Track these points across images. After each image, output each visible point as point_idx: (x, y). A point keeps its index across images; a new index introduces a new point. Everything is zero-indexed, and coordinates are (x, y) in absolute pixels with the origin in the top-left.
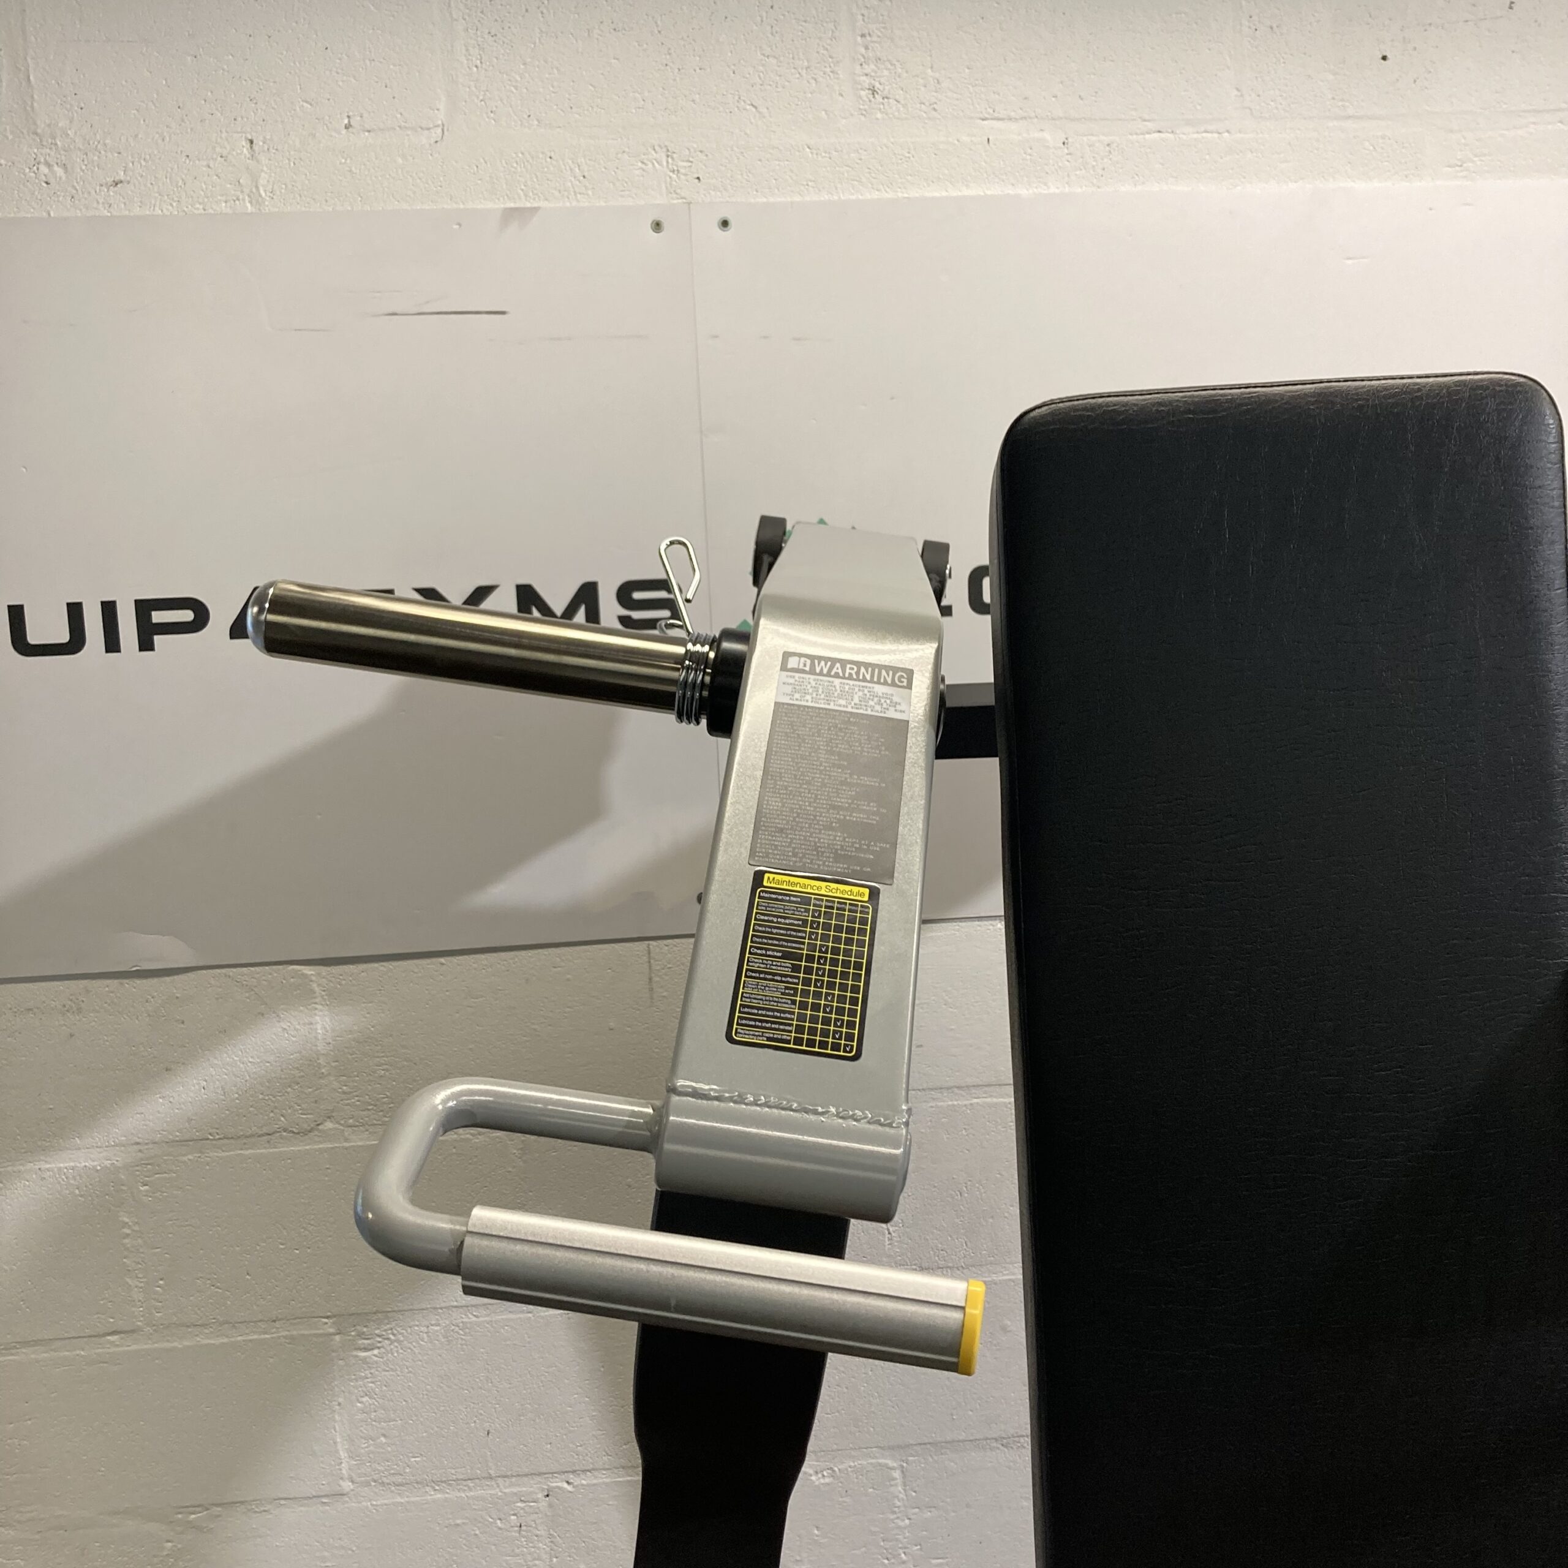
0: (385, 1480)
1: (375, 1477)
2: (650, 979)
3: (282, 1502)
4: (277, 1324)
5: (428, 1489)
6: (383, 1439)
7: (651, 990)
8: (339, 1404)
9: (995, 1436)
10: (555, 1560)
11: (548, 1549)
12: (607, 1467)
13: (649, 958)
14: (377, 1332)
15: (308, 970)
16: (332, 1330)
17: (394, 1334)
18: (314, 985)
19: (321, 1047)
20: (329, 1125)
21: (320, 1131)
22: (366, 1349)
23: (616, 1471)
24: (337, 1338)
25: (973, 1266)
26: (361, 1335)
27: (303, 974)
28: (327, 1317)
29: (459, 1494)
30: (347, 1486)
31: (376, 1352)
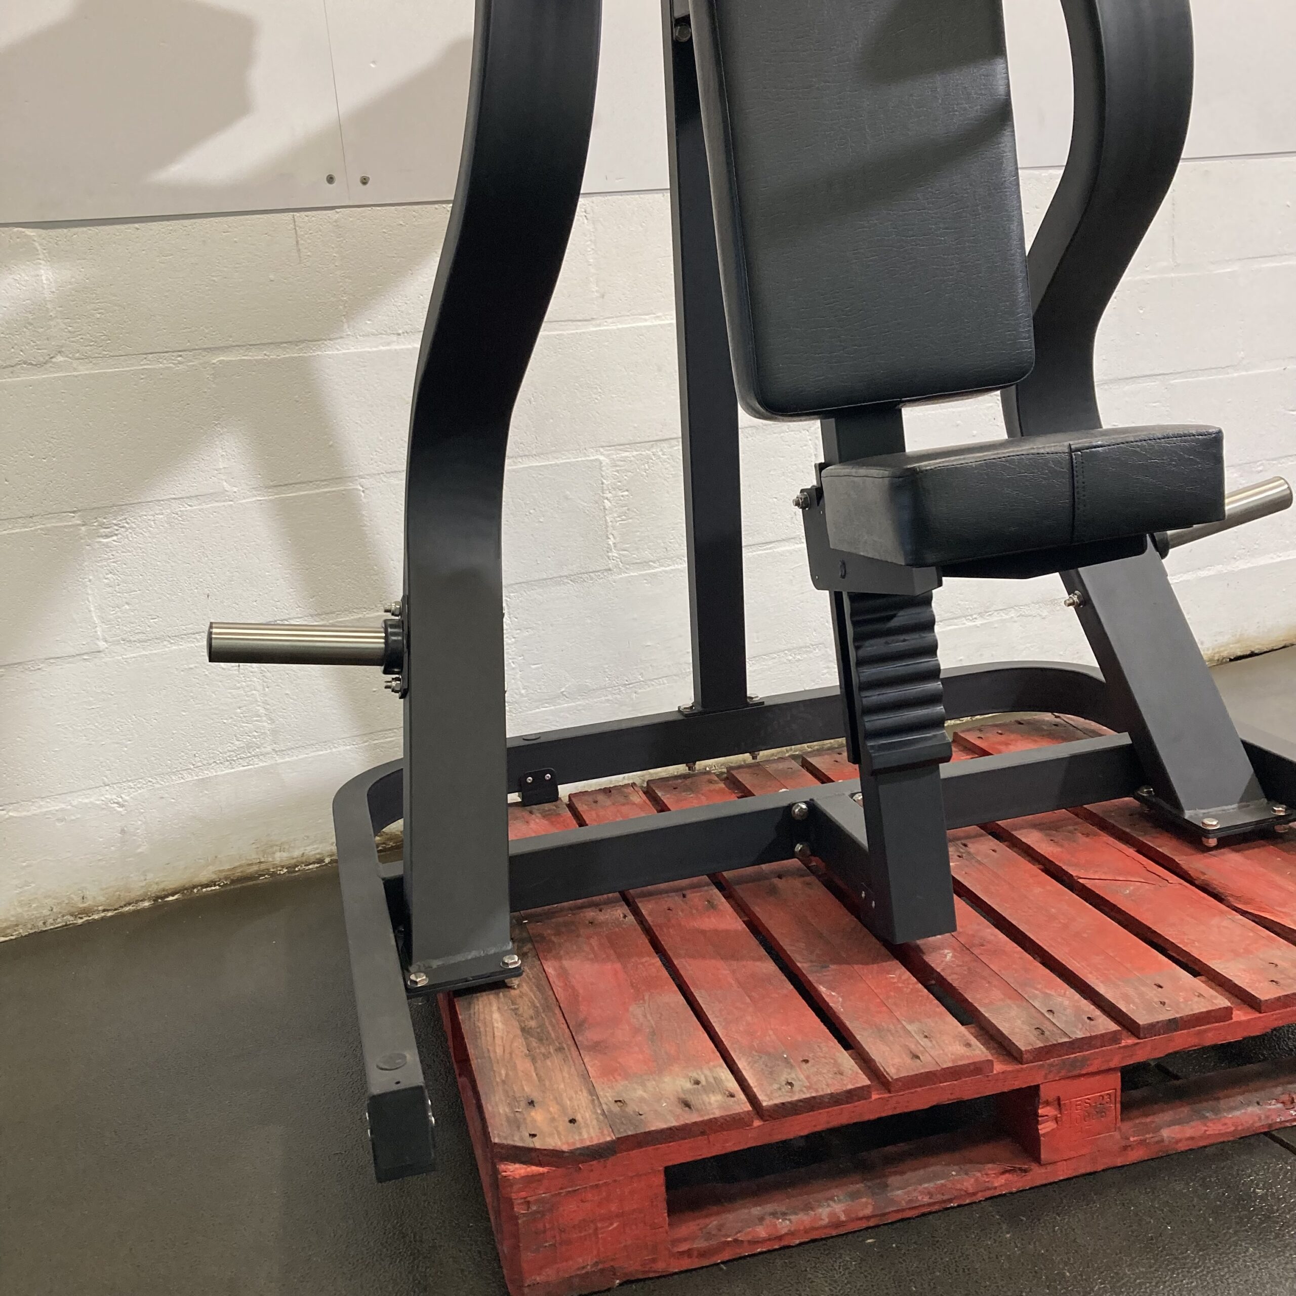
0: (131, 638)
1: (124, 636)
2: (297, 242)
3: (52, 661)
4: (34, 520)
5: (165, 643)
6: (127, 607)
7: (299, 250)
8: (90, 581)
9: (566, 574)
10: (267, 689)
11: (261, 682)
12: (300, 616)
13: (295, 225)
14: (114, 522)
15: (29, 232)
16: (79, 522)
17: (128, 523)
18: (37, 244)
19: (48, 295)
20: (60, 358)
21: (54, 363)
22: (107, 536)
23: (306, 618)
24: (83, 528)
25: (542, 454)
26: (102, 525)
27: (26, 235)
28: (74, 512)
29: (189, 645)
30: (102, 645)
31: (115, 538)
